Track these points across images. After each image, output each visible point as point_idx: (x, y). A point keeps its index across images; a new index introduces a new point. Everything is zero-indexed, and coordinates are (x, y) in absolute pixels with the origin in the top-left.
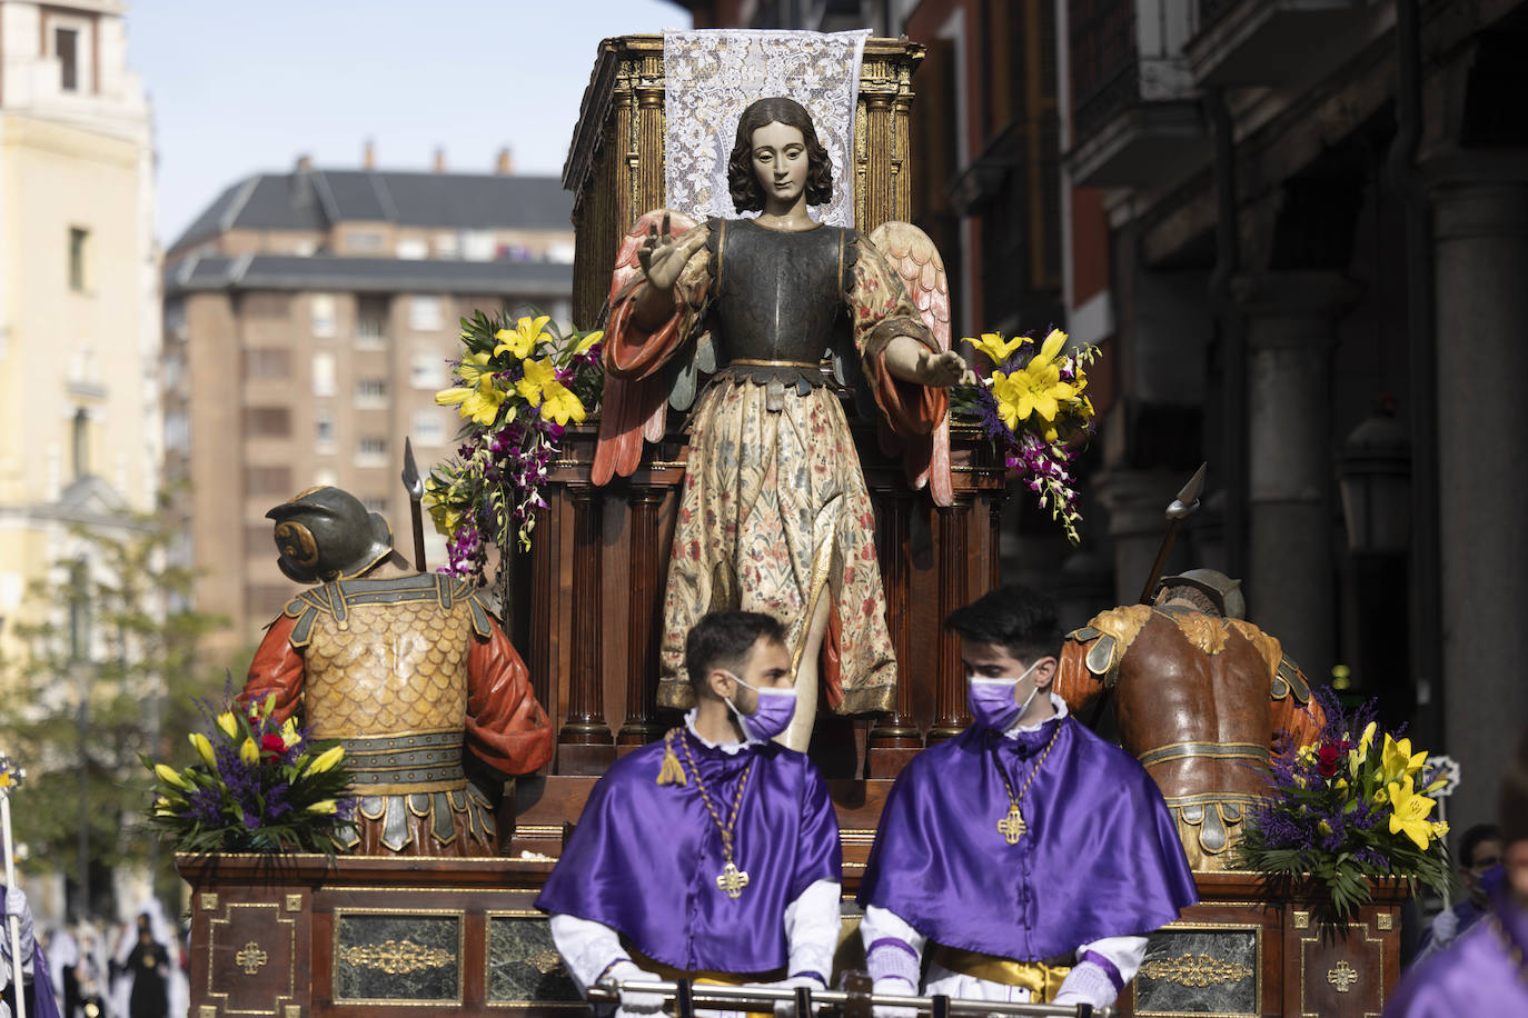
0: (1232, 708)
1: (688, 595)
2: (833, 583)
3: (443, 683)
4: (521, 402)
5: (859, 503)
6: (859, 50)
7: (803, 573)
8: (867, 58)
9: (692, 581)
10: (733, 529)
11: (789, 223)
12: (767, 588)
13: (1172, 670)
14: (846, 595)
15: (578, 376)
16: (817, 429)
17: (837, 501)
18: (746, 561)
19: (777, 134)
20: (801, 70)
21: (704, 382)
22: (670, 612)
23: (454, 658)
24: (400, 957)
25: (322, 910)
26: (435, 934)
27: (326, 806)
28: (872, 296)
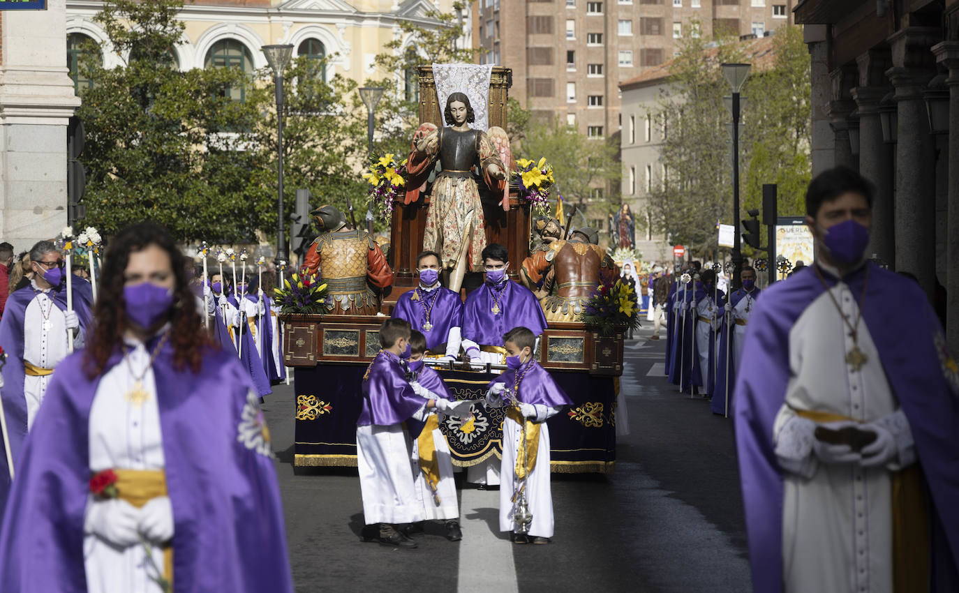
0: (587, 272)
1: (430, 237)
2: (471, 235)
3: (359, 263)
4: (385, 179)
5: (479, 212)
6: (490, 71)
7: (461, 233)
8: (493, 73)
9: (431, 233)
10: (442, 219)
11: (462, 129)
12: (451, 237)
13: (570, 260)
14: (475, 238)
16: (467, 191)
17: (472, 211)
18: (445, 229)
19: (457, 104)
20: (473, 76)
21: (438, 175)
22: (425, 242)
23: (362, 255)
24: (342, 343)
25: (320, 329)
26: (352, 336)
27: (321, 301)
28: (485, 150)
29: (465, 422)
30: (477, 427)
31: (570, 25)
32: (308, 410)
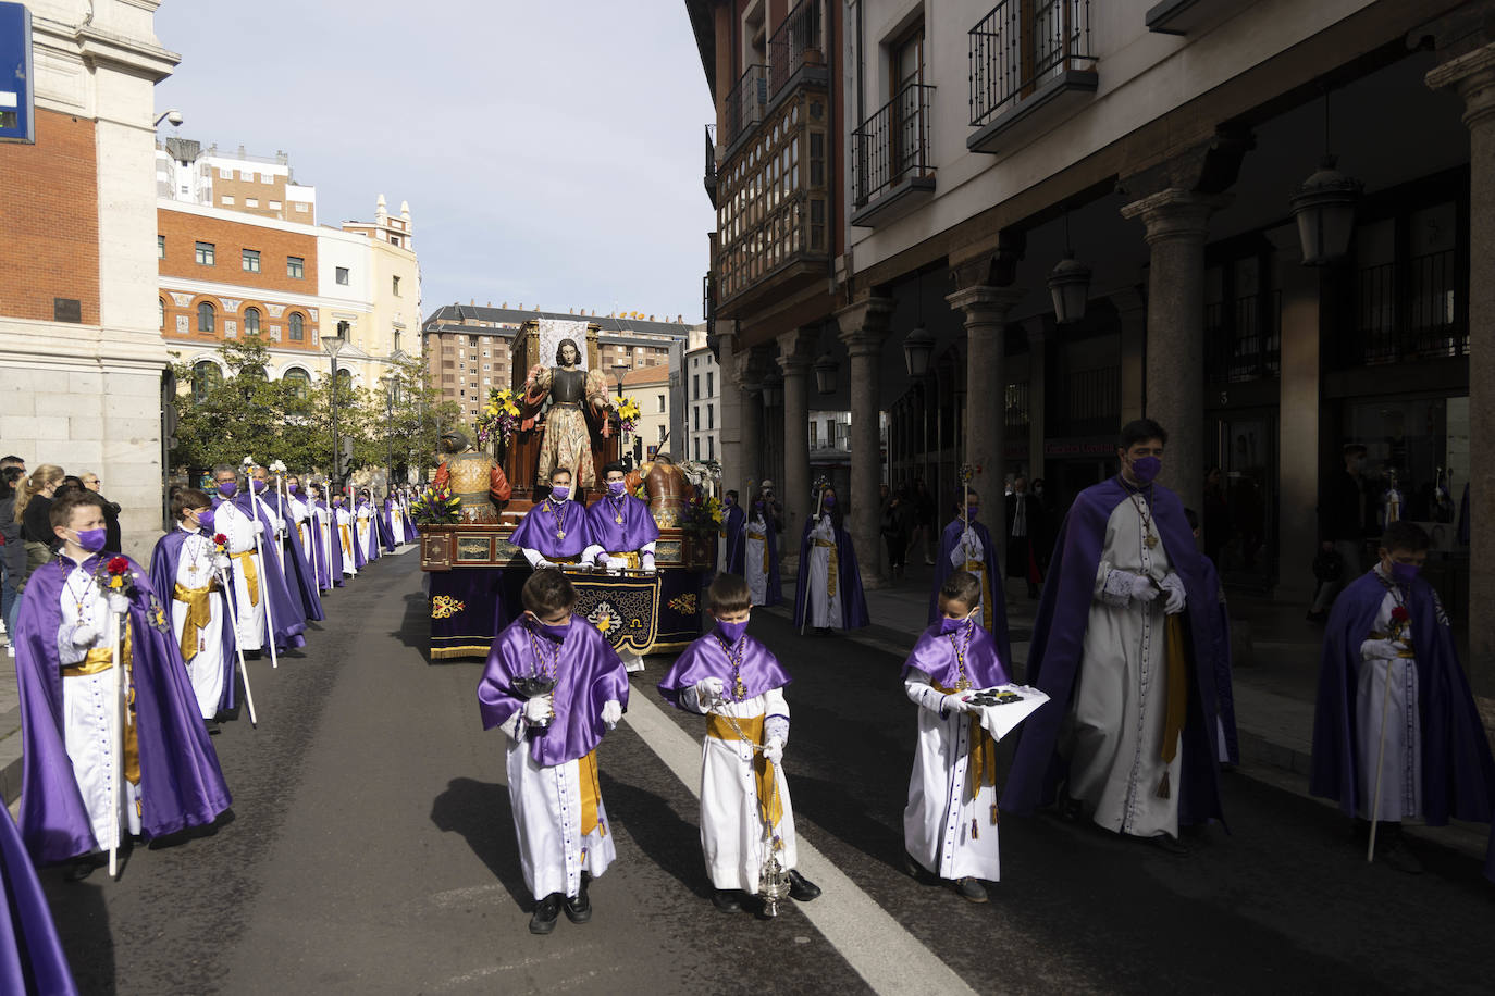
0: (674, 488)
1: (545, 458)
2: (581, 457)
3: (485, 479)
4: (504, 410)
5: (587, 438)
6: (585, 326)
7: (573, 456)
9: (546, 455)
10: (557, 443)
11: (570, 369)
12: (565, 458)
13: (659, 478)
14: (584, 460)
15: (518, 404)
16: (577, 420)
17: (582, 437)
18: (560, 452)
19: (568, 348)
21: (549, 407)
23: (487, 473)
24: (474, 549)
25: (454, 538)
26: (483, 543)
27: (456, 512)
28: (591, 388)
29: (601, 621)
30: (611, 625)
31: (462, 379)
32: (443, 609)
